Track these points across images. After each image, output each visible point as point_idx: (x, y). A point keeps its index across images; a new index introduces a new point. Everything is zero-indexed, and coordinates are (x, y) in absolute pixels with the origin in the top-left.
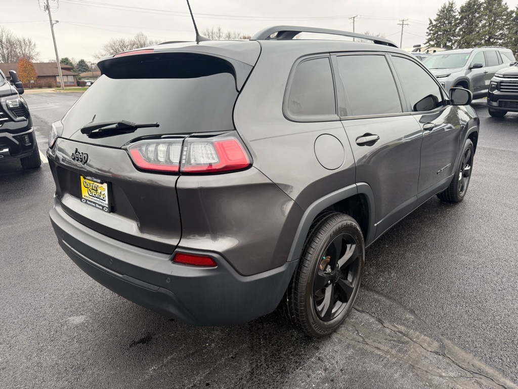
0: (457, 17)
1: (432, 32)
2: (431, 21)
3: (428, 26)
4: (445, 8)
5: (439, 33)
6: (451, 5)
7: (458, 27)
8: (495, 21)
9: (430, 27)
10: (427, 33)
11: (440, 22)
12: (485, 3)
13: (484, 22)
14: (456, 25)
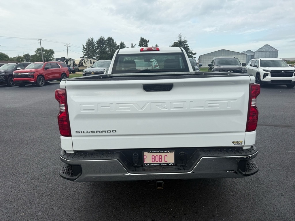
0: (96, 45)
1: (85, 51)
2: (83, 46)
3: (83, 49)
4: (89, 40)
5: (89, 52)
6: (92, 39)
7: (97, 50)
8: (112, 49)
9: (84, 49)
10: (83, 52)
11: (88, 47)
12: (107, 40)
13: (108, 49)
14: (96, 49)
